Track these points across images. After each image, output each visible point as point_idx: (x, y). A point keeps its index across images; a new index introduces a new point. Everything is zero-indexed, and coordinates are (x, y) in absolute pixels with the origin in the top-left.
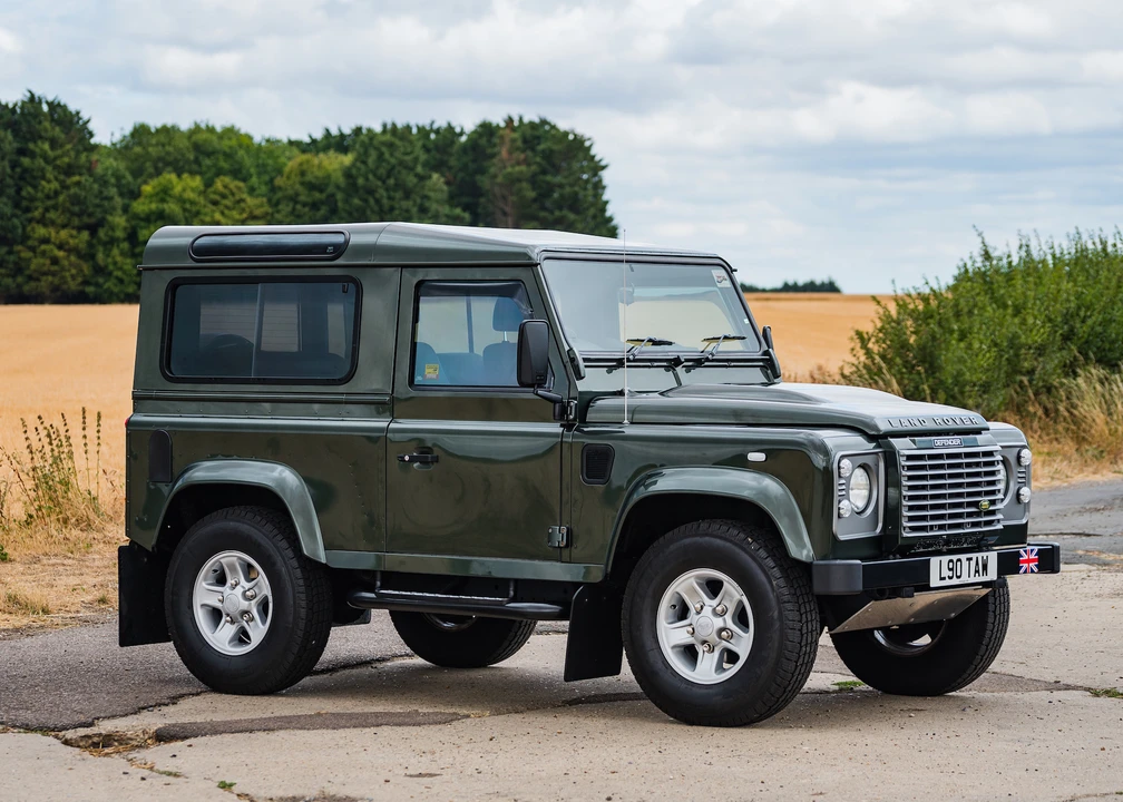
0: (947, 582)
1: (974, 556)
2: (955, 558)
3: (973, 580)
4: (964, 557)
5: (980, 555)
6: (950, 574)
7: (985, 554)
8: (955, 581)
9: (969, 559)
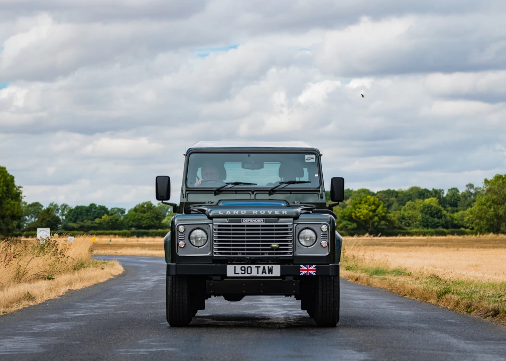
0: (240, 275)
1: (262, 266)
2: (246, 266)
3: (260, 275)
4: (253, 266)
5: (266, 266)
6: (243, 272)
7: (270, 266)
8: (246, 275)
9: (258, 267)
